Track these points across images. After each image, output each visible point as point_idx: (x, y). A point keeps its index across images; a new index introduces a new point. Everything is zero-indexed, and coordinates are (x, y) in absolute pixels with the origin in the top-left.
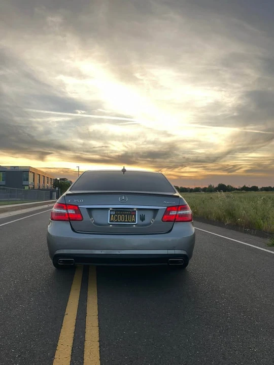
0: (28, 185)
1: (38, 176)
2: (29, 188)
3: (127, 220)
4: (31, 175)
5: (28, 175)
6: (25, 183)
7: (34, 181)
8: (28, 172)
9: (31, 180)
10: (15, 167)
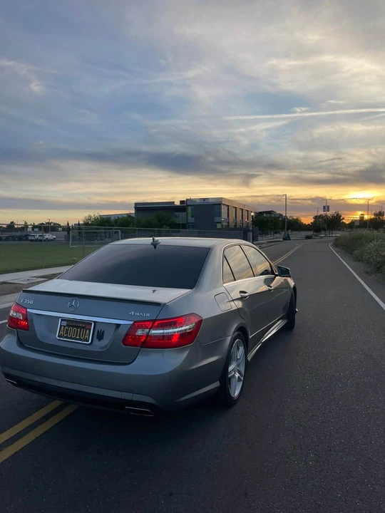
0: (221, 223)
1: (234, 210)
2: (222, 225)
3: (80, 336)
4: (224, 209)
5: (220, 209)
6: (216, 219)
7: (228, 217)
8: (220, 204)
9: (224, 215)
10: (204, 199)
